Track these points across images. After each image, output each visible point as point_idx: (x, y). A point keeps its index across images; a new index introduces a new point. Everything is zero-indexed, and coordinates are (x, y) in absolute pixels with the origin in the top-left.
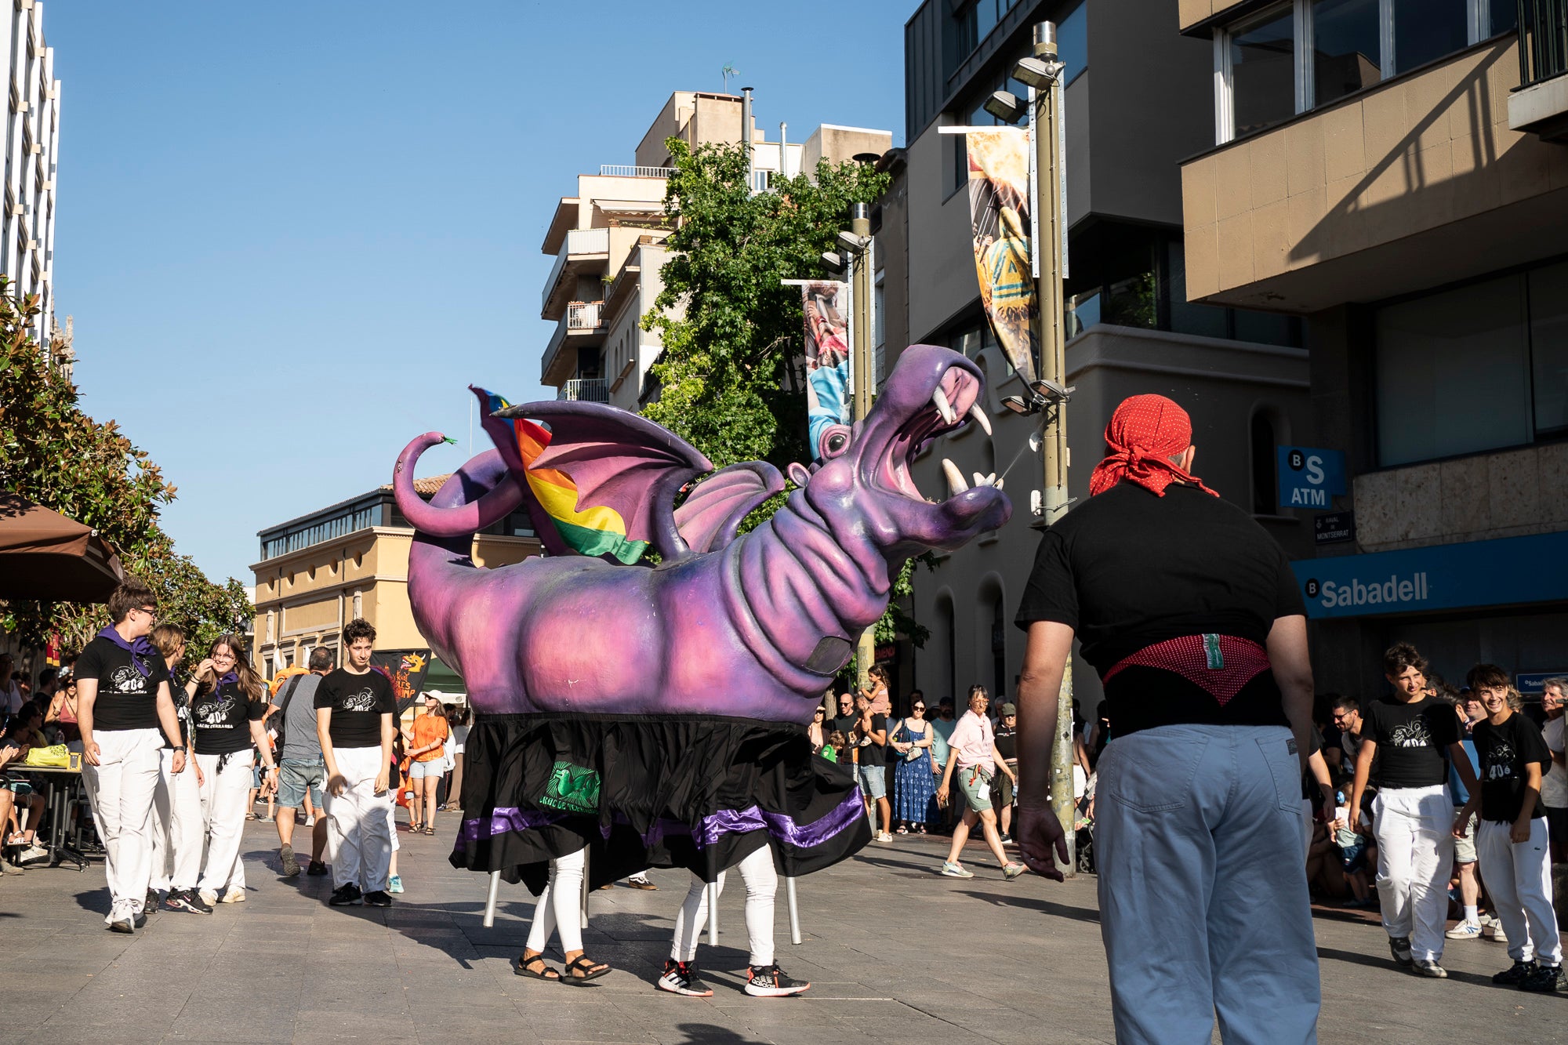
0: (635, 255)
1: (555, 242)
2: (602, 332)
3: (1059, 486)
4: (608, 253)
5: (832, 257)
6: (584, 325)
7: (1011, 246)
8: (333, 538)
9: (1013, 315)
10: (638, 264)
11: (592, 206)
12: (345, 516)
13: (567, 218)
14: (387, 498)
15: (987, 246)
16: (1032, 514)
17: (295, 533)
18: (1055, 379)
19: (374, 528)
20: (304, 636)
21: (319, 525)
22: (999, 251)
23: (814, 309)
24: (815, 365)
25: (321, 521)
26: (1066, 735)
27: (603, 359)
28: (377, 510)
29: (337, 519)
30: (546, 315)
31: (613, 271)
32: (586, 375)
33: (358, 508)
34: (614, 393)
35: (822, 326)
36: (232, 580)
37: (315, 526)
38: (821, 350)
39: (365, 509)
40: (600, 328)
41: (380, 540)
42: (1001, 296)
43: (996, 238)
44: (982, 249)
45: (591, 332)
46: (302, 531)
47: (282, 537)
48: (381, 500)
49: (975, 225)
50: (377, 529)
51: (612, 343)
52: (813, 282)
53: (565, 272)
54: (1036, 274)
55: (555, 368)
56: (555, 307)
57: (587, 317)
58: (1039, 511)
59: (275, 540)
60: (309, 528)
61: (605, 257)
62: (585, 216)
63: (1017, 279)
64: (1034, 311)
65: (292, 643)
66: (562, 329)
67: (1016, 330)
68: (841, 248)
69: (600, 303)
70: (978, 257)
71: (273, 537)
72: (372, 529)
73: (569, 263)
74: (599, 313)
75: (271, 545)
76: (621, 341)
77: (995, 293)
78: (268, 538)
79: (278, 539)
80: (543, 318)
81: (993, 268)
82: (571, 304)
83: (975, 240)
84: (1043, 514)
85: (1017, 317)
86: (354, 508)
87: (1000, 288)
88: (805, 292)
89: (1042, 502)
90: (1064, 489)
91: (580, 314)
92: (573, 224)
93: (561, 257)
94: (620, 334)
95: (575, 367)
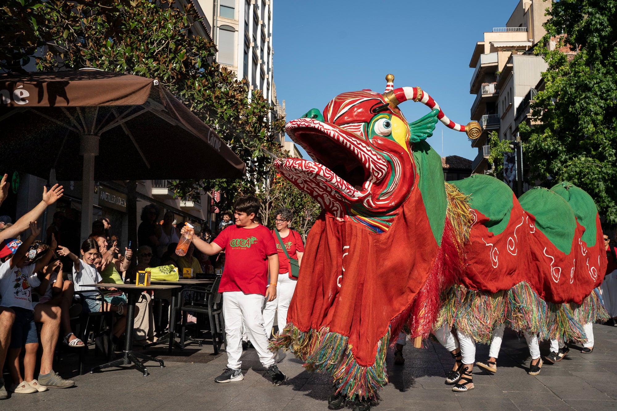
0: (511, 59)
1: (475, 61)
2: (497, 95)
4: (498, 62)
6: (488, 93)
10: (512, 63)
11: (490, 45)
13: (480, 50)
27: (497, 107)
30: (472, 92)
31: (501, 69)
32: (490, 114)
34: (503, 119)
40: (495, 93)
45: (492, 95)
51: (501, 99)
53: (480, 72)
55: (476, 112)
56: (476, 88)
57: (490, 89)
61: (496, 64)
62: (487, 49)
66: (479, 95)
69: (495, 83)
73: (481, 68)
74: (495, 87)
76: (505, 97)
80: (471, 93)
82: (483, 84)
91: (487, 88)
92: (483, 52)
93: (478, 67)
94: (504, 94)
95: (486, 110)
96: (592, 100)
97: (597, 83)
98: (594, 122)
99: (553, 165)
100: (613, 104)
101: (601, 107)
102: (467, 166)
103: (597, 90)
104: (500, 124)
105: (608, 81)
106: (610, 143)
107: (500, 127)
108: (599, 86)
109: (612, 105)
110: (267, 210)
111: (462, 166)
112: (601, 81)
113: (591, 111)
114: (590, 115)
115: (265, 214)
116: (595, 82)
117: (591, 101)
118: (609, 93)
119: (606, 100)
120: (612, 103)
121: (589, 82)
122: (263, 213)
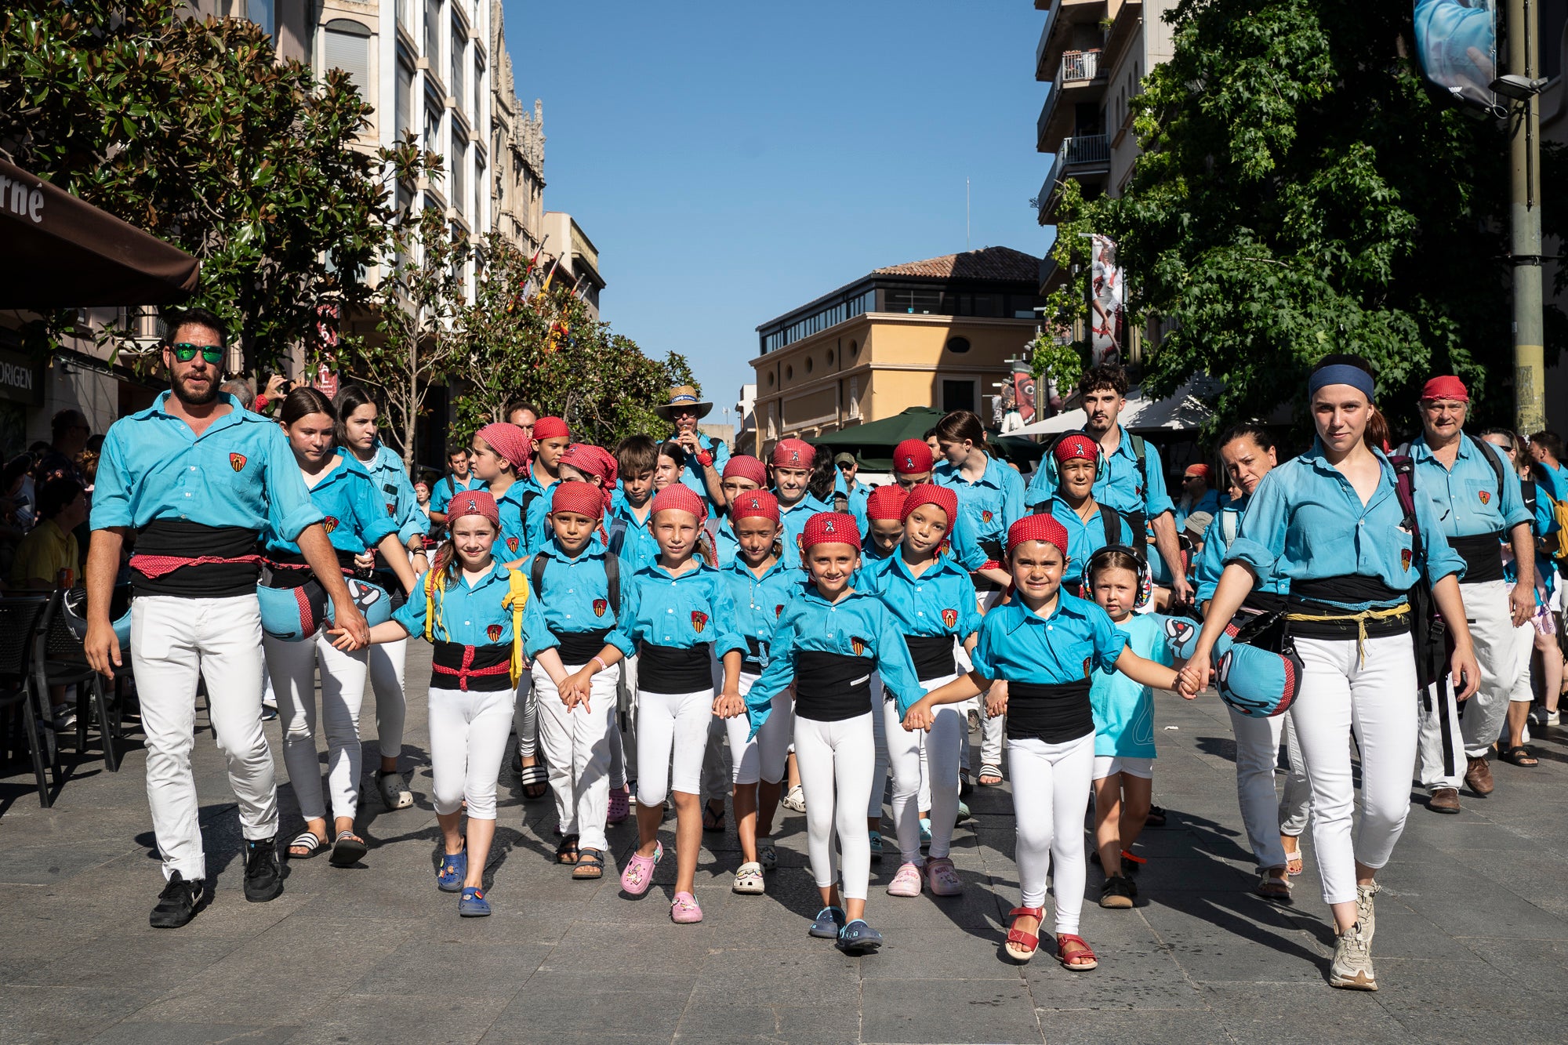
2: (1102, 82)
6: (1081, 76)
8: (829, 327)
12: (839, 304)
14: (880, 283)
17: (790, 327)
19: (867, 313)
21: (814, 316)
25: (816, 311)
27: (1104, 115)
28: (871, 296)
29: (831, 308)
30: (1041, 76)
31: (1112, 13)
32: (1084, 133)
33: (852, 295)
34: (1116, 148)
37: (810, 317)
39: (858, 296)
40: (1099, 78)
41: (874, 327)
45: (1087, 84)
46: (798, 323)
47: (779, 331)
48: (874, 285)
50: (871, 315)
51: (1113, 93)
53: (1058, 20)
55: (1050, 129)
56: (1047, 68)
57: (1084, 67)
59: (773, 334)
60: (805, 320)
66: (1057, 87)
69: (1099, 50)
71: (771, 331)
72: (865, 316)
73: (1063, 9)
74: (1097, 61)
75: (769, 340)
76: (1123, 86)
78: (767, 333)
79: (776, 333)
80: (1038, 80)
82: (1067, 53)
86: (848, 295)
91: (1076, 65)
93: (1054, 6)
94: (1120, 81)
95: (1073, 124)
96: (1266, 80)
97: (1280, 33)
98: (1270, 142)
99: (1162, 264)
100: (1324, 91)
101: (1290, 100)
102: (1031, 276)
103: (1280, 52)
104: (1109, 162)
105: (1312, 28)
106: (1314, 201)
107: (1109, 170)
108: (1287, 43)
109: (1319, 96)
110: (413, 395)
111: (1016, 275)
112: (1292, 28)
113: (1262, 113)
114: (1258, 125)
115: (408, 408)
116: (1276, 30)
117: (1264, 84)
118: (1315, 60)
119: (1305, 80)
120: (1319, 89)
121: (1259, 29)
122: (401, 403)
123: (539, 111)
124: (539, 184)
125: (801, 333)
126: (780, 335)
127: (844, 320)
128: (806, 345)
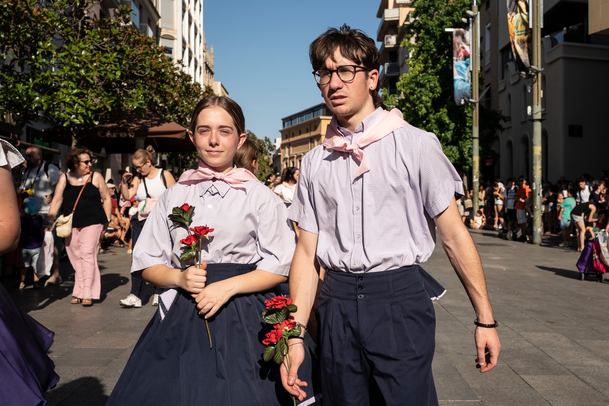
0: (409, 17)
2: (397, 46)
3: (538, 105)
4: (399, 17)
5: (464, 20)
6: (391, 43)
7: (522, 16)
8: (307, 120)
9: (522, 42)
10: (409, 21)
11: (393, 1)
12: (310, 113)
13: (384, 5)
15: (513, 17)
16: (528, 115)
17: (293, 119)
18: (537, 66)
20: (298, 155)
22: (517, 18)
23: (457, 40)
24: (457, 60)
25: (303, 115)
26: (539, 194)
27: (398, 57)
28: (321, 111)
29: (308, 114)
30: (379, 39)
31: (401, 24)
32: (392, 61)
33: (315, 110)
34: (402, 67)
35: (461, 46)
36: (266, 138)
37: (300, 116)
38: (460, 54)
39: (317, 110)
40: (397, 44)
41: (322, 121)
42: (518, 35)
43: (516, 13)
44: (511, 18)
45: (393, 46)
46: (296, 118)
48: (322, 107)
49: (509, 8)
50: (321, 117)
51: (400, 50)
52: (457, 29)
53: (384, 25)
54: (531, 26)
56: (381, 37)
57: (392, 40)
58: (531, 114)
60: (298, 117)
61: (397, 19)
62: (391, 4)
63: (524, 28)
64: (530, 41)
65: (293, 157)
66: (383, 45)
67: (523, 48)
68: (467, 17)
69: (397, 35)
70: (509, 21)
71: (287, 120)
72: (319, 117)
73: (385, 21)
74: (396, 39)
75: (286, 123)
76: (404, 49)
77: (516, 34)
78: (285, 121)
81: (515, 24)
82: (386, 36)
83: (508, 15)
84: (532, 114)
85: (524, 43)
86: (313, 110)
87: (518, 32)
88: (454, 34)
89: (532, 111)
90: (540, 106)
91: (389, 40)
92: (387, 7)
93: (383, 19)
95: (388, 58)
98: (425, 107)
100: (438, 96)
104: (399, 72)
107: (399, 74)
109: (436, 97)
123: (212, 49)
124: (212, 73)
125: (297, 122)
126: (290, 122)
127: (312, 118)
128: (299, 126)
